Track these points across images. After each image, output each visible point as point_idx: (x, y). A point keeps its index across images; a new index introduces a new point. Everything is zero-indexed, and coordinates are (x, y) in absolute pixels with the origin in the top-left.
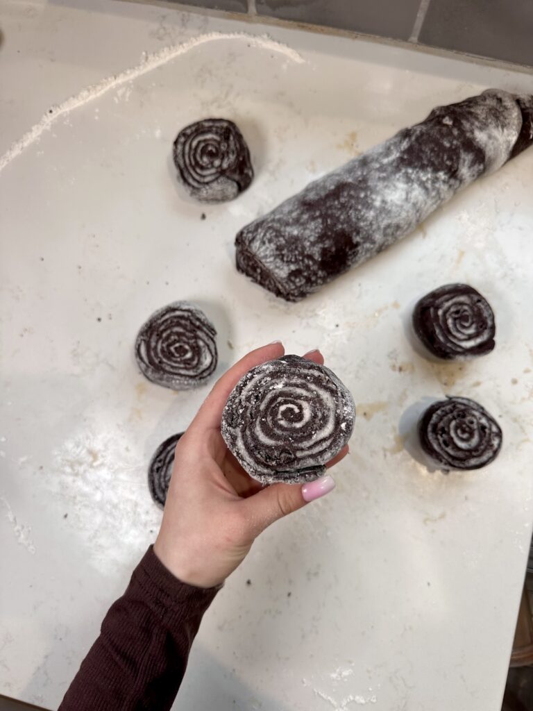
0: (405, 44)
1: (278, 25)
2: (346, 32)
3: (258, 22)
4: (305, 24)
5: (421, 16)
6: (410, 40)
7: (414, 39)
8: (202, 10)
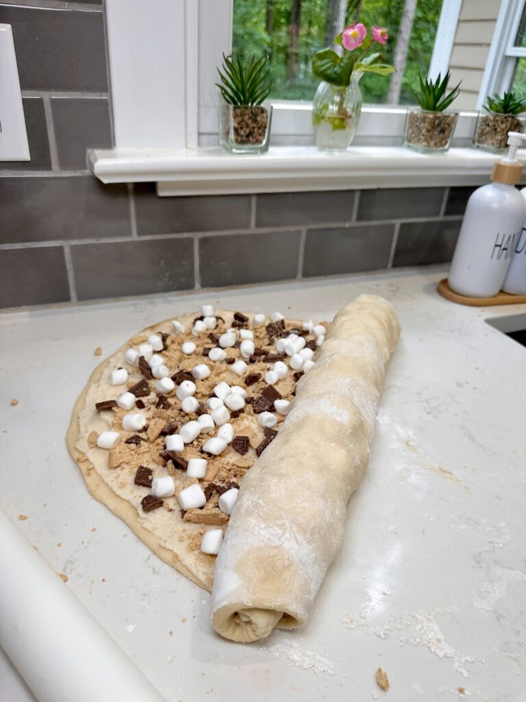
0: (295, 280)
3: (203, 293)
4: (233, 286)
5: (301, 259)
6: (297, 277)
8: (161, 294)
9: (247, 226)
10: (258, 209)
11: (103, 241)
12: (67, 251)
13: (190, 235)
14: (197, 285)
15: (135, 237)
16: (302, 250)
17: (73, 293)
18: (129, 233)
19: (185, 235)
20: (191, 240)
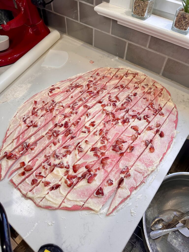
1: (129, 63)
3: (125, 62)
4: (136, 65)
5: (163, 68)
7: (161, 74)
9: (145, 46)
10: (150, 41)
11: (102, 31)
12: (94, 31)
13: (126, 41)
14: (125, 58)
15: (110, 34)
16: (164, 65)
17: (93, 44)
18: (109, 32)
19: (124, 40)
20: (126, 42)
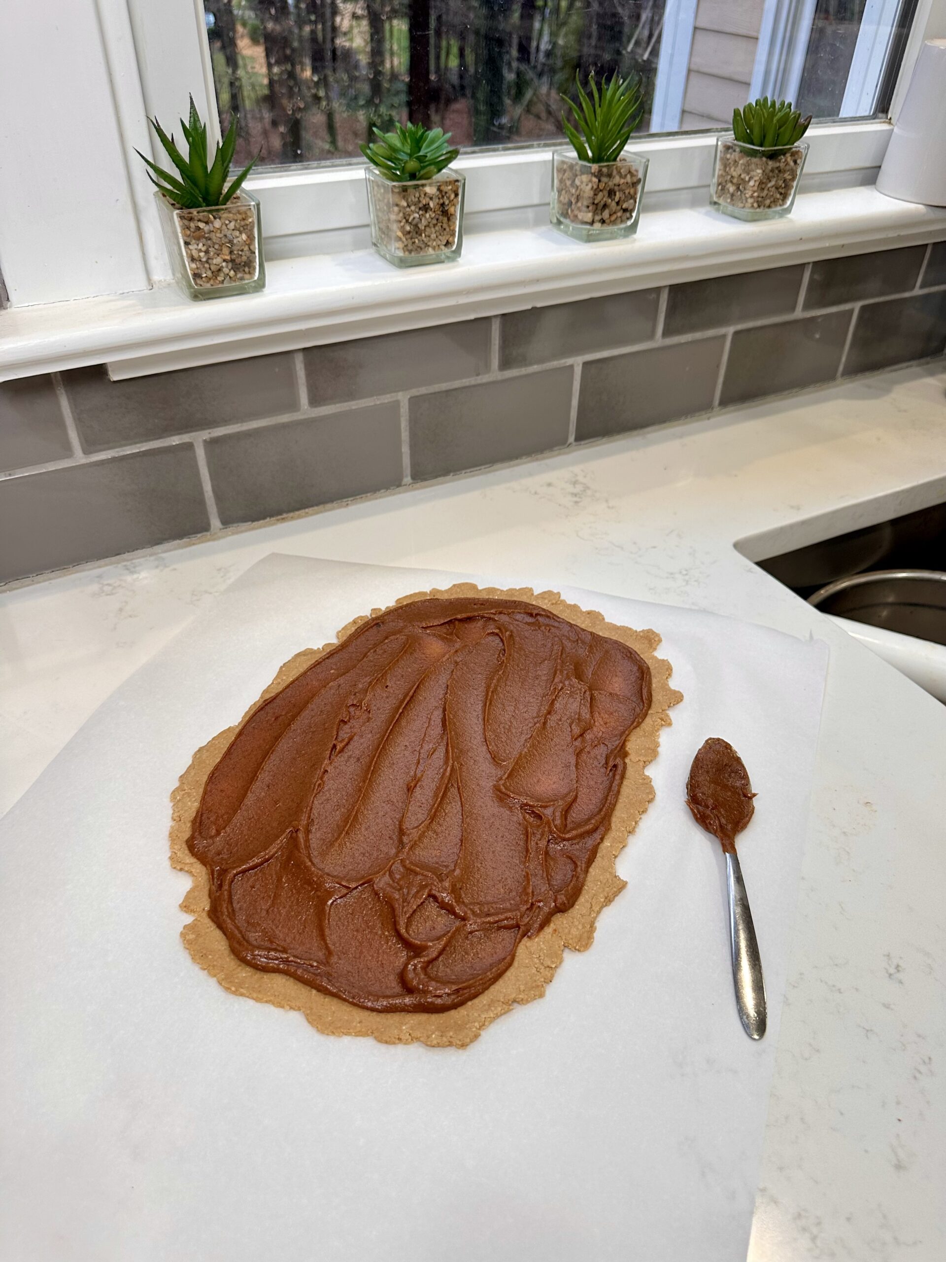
0: (400, 488)
2: (335, 504)
3: (228, 535)
6: (403, 483)
7: (408, 479)
9: (293, 406)
10: (309, 375)
14: (215, 522)
15: (79, 458)
16: (405, 435)
18: (67, 453)
